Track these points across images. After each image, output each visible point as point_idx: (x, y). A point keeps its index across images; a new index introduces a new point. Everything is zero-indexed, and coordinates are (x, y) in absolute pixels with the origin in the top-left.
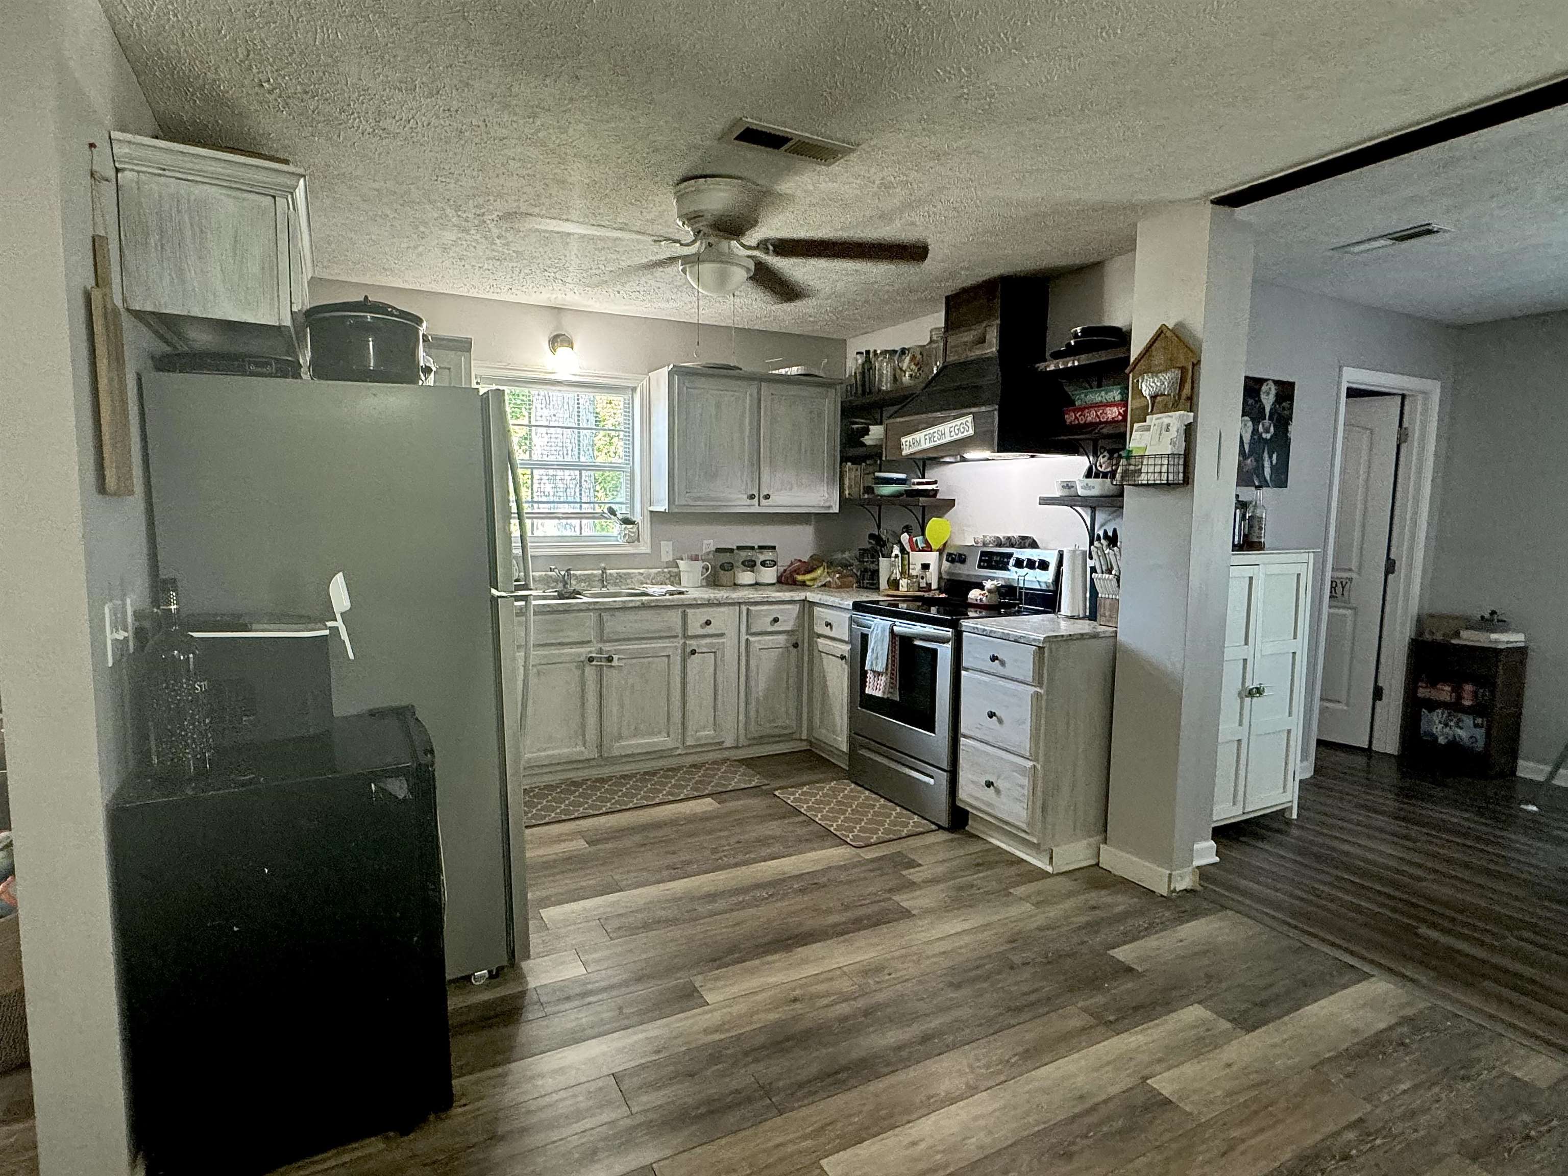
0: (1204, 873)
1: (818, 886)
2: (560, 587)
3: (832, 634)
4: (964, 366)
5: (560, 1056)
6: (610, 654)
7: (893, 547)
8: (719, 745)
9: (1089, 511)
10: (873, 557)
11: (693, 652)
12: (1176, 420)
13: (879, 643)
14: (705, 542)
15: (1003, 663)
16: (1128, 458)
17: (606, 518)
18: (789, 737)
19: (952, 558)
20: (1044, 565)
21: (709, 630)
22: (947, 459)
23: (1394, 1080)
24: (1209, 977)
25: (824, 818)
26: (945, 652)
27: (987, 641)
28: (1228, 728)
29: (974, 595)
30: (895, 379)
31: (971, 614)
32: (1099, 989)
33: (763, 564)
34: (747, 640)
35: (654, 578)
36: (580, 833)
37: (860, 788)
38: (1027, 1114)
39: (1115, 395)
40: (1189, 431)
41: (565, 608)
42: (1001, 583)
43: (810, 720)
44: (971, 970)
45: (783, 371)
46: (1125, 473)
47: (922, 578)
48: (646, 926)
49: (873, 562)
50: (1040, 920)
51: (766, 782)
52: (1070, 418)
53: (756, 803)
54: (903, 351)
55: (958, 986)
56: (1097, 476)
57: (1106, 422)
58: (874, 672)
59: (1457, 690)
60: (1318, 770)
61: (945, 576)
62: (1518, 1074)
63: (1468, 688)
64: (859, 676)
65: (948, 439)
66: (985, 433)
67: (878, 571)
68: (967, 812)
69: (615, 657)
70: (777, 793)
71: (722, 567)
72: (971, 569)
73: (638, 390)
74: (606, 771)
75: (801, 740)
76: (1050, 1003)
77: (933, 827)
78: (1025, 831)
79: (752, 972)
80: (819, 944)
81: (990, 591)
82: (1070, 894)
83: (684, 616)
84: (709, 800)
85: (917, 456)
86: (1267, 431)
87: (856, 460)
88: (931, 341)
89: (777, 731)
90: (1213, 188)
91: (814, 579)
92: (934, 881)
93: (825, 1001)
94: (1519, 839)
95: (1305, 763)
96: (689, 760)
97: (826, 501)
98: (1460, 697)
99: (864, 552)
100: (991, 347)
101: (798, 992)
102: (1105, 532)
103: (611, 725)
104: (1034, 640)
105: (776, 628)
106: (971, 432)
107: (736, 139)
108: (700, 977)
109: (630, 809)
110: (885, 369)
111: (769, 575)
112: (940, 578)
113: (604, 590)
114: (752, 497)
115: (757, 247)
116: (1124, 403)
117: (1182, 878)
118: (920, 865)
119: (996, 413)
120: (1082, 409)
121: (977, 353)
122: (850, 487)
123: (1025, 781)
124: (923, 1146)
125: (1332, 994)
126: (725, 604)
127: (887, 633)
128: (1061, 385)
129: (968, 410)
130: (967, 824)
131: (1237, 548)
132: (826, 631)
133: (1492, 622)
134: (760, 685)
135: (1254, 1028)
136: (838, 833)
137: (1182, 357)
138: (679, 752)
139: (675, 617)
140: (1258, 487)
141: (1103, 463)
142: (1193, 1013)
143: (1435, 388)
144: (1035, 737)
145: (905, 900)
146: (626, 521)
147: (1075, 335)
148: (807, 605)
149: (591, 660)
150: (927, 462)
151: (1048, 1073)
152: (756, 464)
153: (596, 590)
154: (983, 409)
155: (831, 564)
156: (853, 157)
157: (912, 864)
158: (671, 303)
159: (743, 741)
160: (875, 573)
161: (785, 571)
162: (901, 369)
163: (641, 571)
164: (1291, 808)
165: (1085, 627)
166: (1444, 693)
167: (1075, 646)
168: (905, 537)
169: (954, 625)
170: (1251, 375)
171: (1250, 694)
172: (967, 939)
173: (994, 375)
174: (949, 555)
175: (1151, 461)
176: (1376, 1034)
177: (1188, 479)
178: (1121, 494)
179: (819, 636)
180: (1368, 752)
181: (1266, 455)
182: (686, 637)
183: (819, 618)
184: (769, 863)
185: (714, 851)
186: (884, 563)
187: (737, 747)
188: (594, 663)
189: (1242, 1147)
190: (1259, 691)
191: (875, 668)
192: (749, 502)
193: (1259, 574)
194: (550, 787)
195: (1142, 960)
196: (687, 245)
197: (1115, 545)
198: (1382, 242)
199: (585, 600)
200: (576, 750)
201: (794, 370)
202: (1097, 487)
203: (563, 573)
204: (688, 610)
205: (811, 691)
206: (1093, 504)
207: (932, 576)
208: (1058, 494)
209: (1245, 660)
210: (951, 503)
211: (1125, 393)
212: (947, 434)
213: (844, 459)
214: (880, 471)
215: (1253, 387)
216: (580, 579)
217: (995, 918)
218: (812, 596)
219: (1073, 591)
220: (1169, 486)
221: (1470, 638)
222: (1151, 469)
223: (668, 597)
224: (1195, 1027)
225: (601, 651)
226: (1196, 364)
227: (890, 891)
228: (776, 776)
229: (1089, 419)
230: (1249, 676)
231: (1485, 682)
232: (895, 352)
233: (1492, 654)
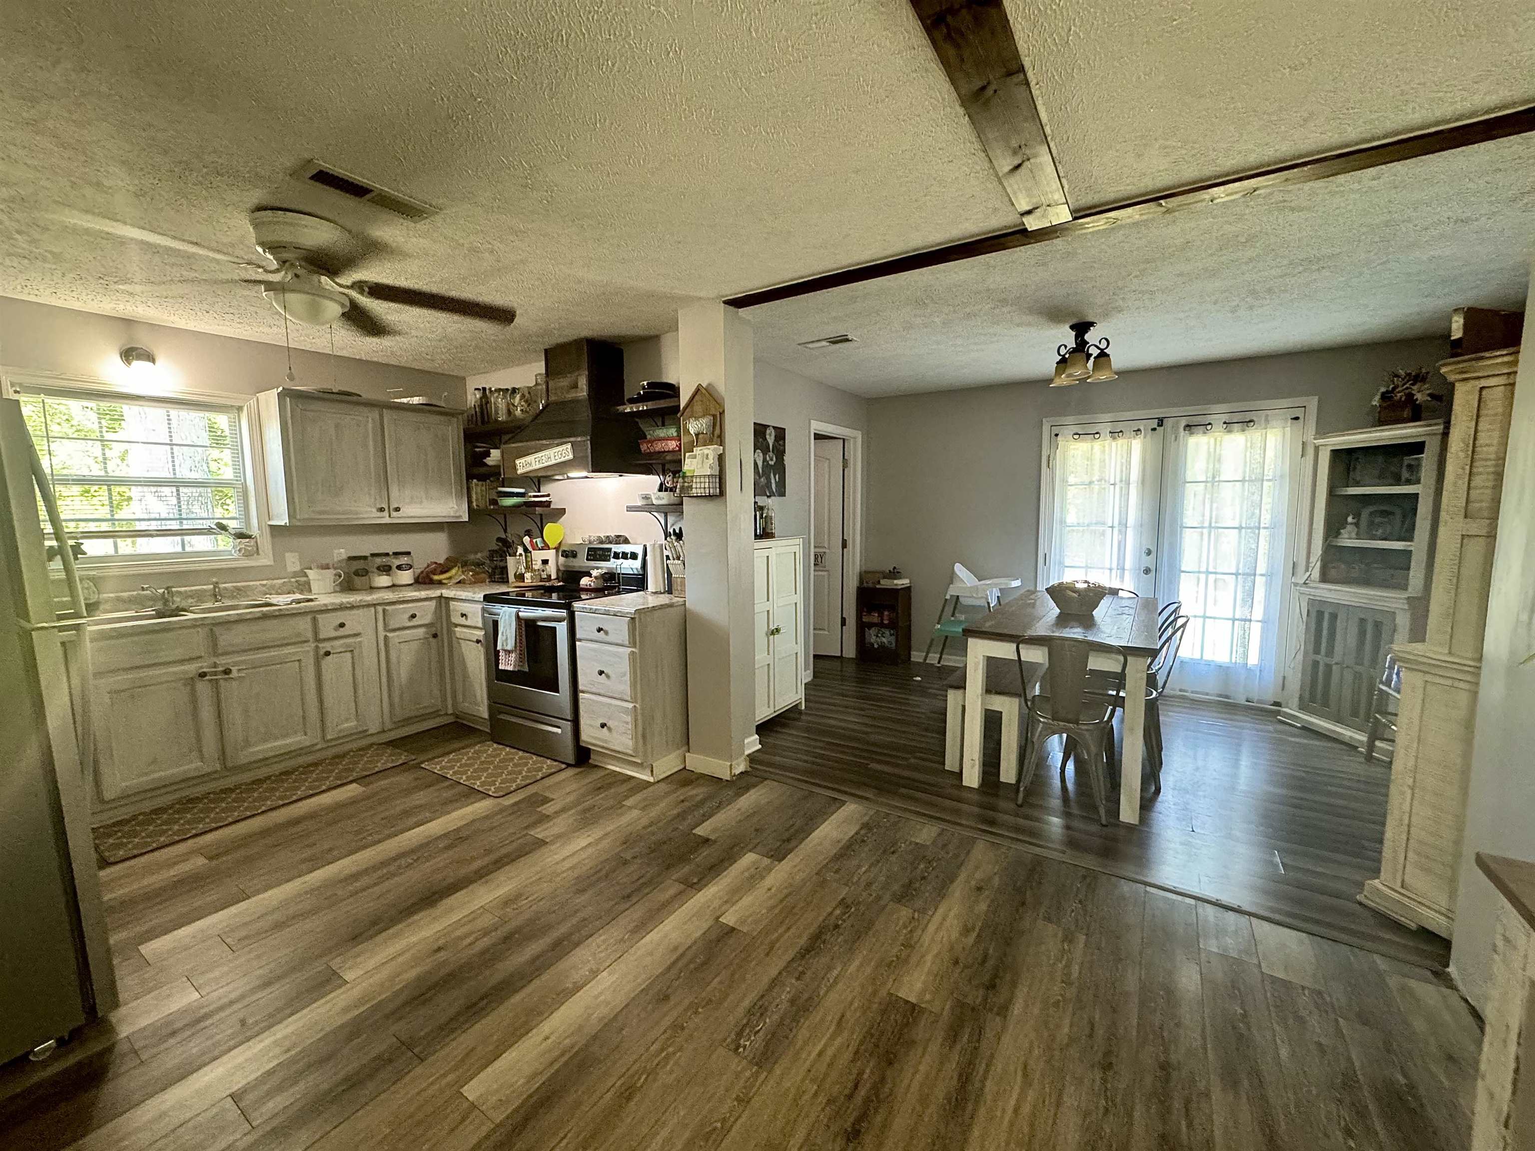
0: (752, 758)
1: (462, 840)
2: (159, 606)
3: (468, 623)
4: (563, 404)
5: (160, 1100)
6: (227, 666)
7: (517, 549)
8: (364, 734)
9: (663, 515)
10: (501, 556)
11: (328, 654)
12: (711, 451)
13: (508, 627)
14: (336, 551)
15: (606, 633)
16: (684, 477)
17: (214, 533)
18: (436, 714)
19: (566, 554)
20: (634, 556)
21: (342, 632)
22: (557, 477)
23: (859, 867)
24: (756, 830)
25: (468, 779)
26: (562, 629)
27: (594, 617)
28: (761, 657)
29: (585, 581)
30: (509, 412)
31: (583, 597)
32: (689, 860)
33: (399, 568)
34: (386, 637)
35: (279, 588)
36: (199, 851)
37: (501, 746)
38: (636, 978)
39: (673, 432)
40: (721, 458)
41: (162, 626)
42: (604, 571)
43: (454, 697)
44: (593, 875)
45: (405, 400)
46: (682, 488)
47: (543, 571)
48: (279, 926)
49: (501, 561)
50: (645, 821)
51: (414, 758)
52: (644, 447)
53: (404, 779)
54: (514, 390)
55: (583, 891)
56: (666, 490)
57: (669, 452)
58: (505, 651)
59: (881, 616)
60: (816, 675)
61: (562, 568)
62: (918, 841)
63: (886, 613)
64: (493, 656)
65: (553, 462)
66: (582, 457)
67: (506, 567)
68: (589, 749)
69: (234, 669)
70: (423, 766)
71: (356, 573)
72: (581, 562)
73: (245, 408)
74: (230, 782)
75: (446, 714)
76: (652, 883)
77: (564, 766)
78: (632, 756)
79: (396, 936)
80: (463, 892)
81: (596, 578)
82: (667, 794)
83: (314, 620)
84: (354, 785)
85: (531, 475)
86: (772, 460)
87: (482, 478)
88: (537, 384)
89: (422, 712)
90: (724, 293)
91: (450, 578)
92: (564, 810)
93: (468, 941)
94: (914, 698)
95: (808, 671)
96: (330, 753)
97: (457, 511)
98: (882, 620)
99: (492, 553)
100: (582, 390)
101: (441, 942)
102: (674, 530)
103: (235, 733)
104: (628, 613)
105: (415, 622)
106: (571, 456)
107: (312, 178)
108: (338, 960)
109: (263, 812)
110: (500, 404)
111: (406, 577)
112: (558, 570)
113: (217, 604)
114: (381, 510)
115: (352, 287)
116: (679, 438)
117: (738, 765)
118: (553, 800)
119: (589, 442)
120: (651, 442)
121: (571, 395)
122: (477, 500)
123: (629, 719)
124: (553, 1038)
125: (825, 820)
126: (358, 607)
127: (514, 618)
128: (637, 423)
129: (568, 440)
130: (589, 758)
131: (757, 537)
132: (463, 621)
133: (894, 574)
134: (403, 673)
135: (784, 858)
136: (480, 789)
137: (713, 409)
138: (319, 747)
139: (304, 625)
140: (768, 497)
141: (669, 481)
142: (750, 858)
143: (859, 435)
144: (633, 685)
145: (539, 833)
146: (240, 536)
147: (644, 388)
148: (443, 600)
149: (203, 675)
150: (542, 479)
151: (654, 936)
152: (384, 482)
153: (209, 605)
154: (579, 439)
155: (465, 564)
156: (438, 218)
157: (546, 800)
158: (274, 328)
159: (388, 725)
160: (504, 570)
161: (422, 572)
162: (513, 405)
163: (264, 582)
164: (801, 703)
165: (664, 599)
166: (875, 618)
167: (657, 614)
168: (526, 539)
169: (568, 607)
170: (759, 422)
171: (773, 633)
172: (590, 850)
173: (585, 414)
174: (564, 551)
175: (698, 480)
176: (849, 840)
177: (722, 493)
178: (681, 504)
179: (456, 625)
180: (840, 658)
181: (772, 475)
182: (317, 640)
183: (455, 610)
184: (417, 830)
185: (358, 833)
186: (511, 561)
187: (384, 731)
188: (207, 678)
189: (777, 945)
190: (778, 630)
191: (506, 648)
192: (379, 514)
193: (772, 553)
194: (158, 811)
195: (714, 830)
196: (271, 272)
197: (681, 539)
198: (824, 343)
199: (191, 616)
200: (193, 766)
201: (416, 400)
202: (665, 498)
203: (161, 591)
204: (318, 616)
205: (452, 673)
206: (663, 510)
207: (552, 569)
208: (639, 504)
209: (768, 611)
210: (562, 511)
211: (679, 431)
212: (552, 456)
213: (470, 477)
214: (503, 486)
215: (760, 430)
216: (186, 596)
217: (611, 828)
218: (446, 593)
219: (655, 575)
220: (710, 497)
221: (886, 583)
222: (698, 486)
223: (294, 605)
224: (748, 869)
225: (215, 665)
226: (722, 413)
227: (526, 828)
228: (423, 750)
229: (657, 449)
230: (771, 623)
231: (892, 608)
232: (507, 390)
233: (895, 592)
